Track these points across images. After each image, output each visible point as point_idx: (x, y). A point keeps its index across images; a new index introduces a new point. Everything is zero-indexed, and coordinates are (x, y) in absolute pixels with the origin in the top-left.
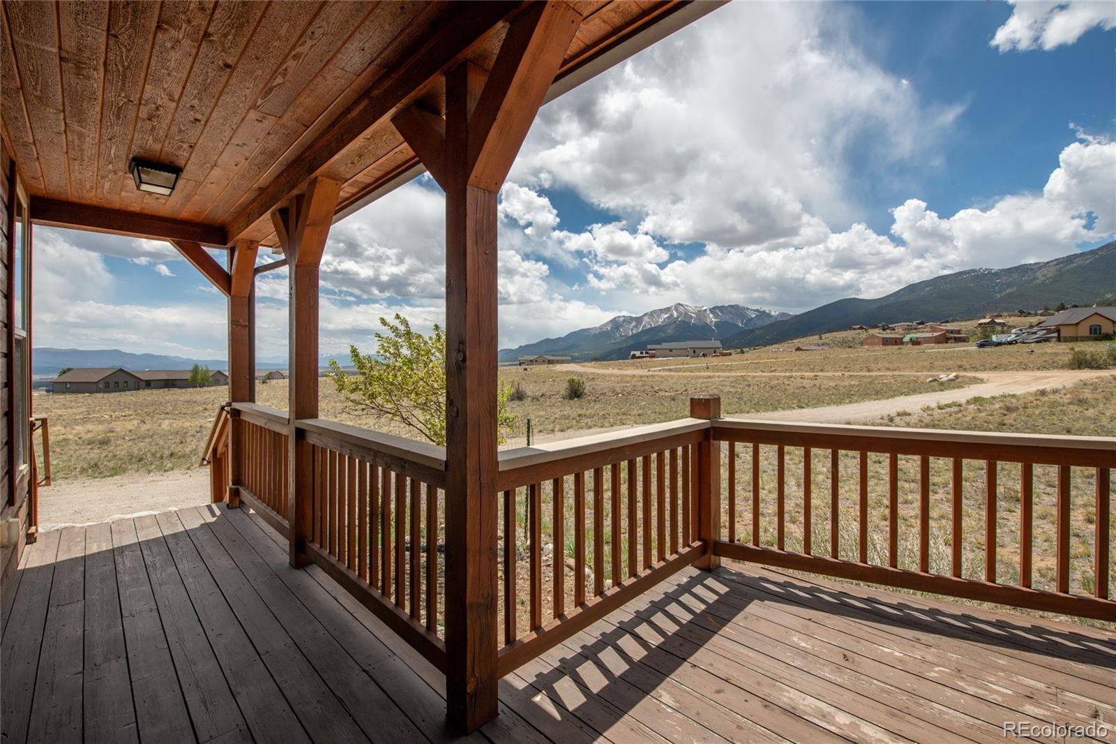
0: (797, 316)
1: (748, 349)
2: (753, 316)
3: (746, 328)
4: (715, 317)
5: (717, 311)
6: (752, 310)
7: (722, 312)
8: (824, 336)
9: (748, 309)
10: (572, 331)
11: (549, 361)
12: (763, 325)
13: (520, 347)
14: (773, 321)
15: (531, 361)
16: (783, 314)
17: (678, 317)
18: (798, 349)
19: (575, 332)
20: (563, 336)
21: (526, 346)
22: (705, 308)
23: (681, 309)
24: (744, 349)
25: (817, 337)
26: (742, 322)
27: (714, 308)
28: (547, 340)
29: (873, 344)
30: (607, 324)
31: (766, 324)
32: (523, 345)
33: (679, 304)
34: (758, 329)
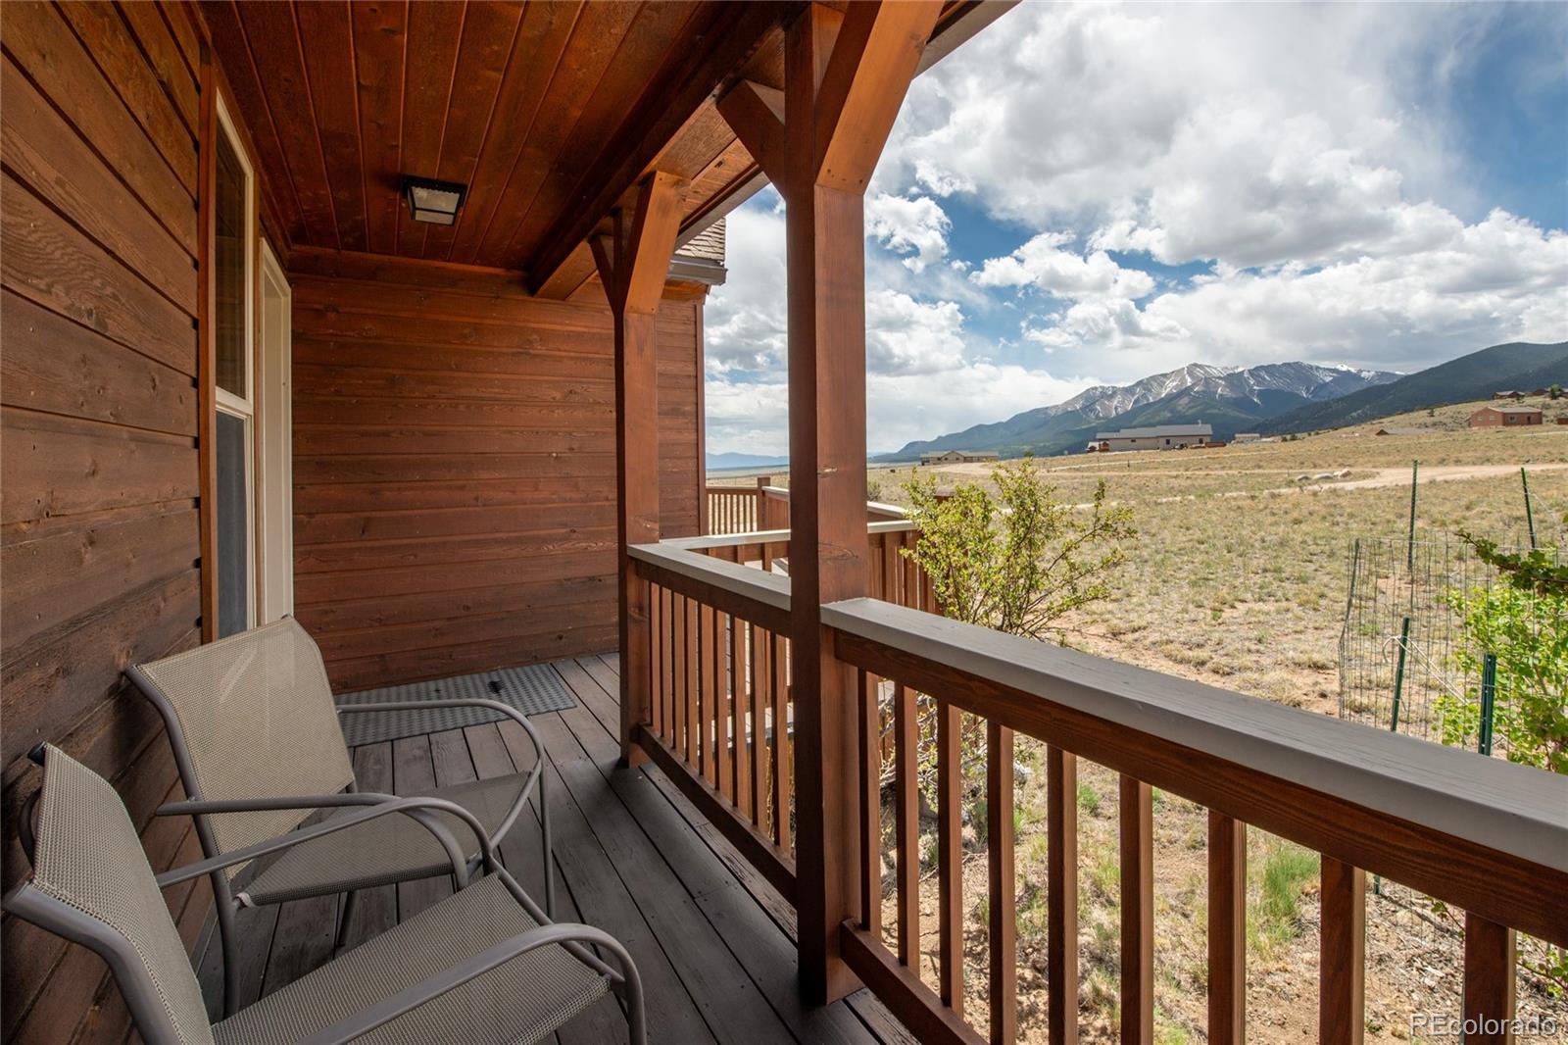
0: (1408, 378)
1: (1306, 434)
2: (1328, 379)
3: (1316, 400)
4: (1258, 383)
5: (1263, 373)
6: (1325, 369)
7: (1271, 374)
8: (1437, 412)
9: (1318, 368)
10: (1019, 412)
11: (965, 458)
12: (1346, 394)
13: (939, 438)
14: (1365, 386)
15: (939, 459)
16: (1383, 375)
17: (1194, 385)
18: (1382, 433)
19: (1023, 414)
20: (1004, 420)
21: (947, 436)
22: (1240, 370)
23: (1199, 372)
24: (1299, 435)
25: (1424, 413)
26: (1308, 389)
27: (1257, 368)
28: (980, 427)
29: (1486, 423)
30: (1075, 399)
31: (1353, 391)
32: (944, 435)
33: (1195, 365)
34: (1338, 401)
